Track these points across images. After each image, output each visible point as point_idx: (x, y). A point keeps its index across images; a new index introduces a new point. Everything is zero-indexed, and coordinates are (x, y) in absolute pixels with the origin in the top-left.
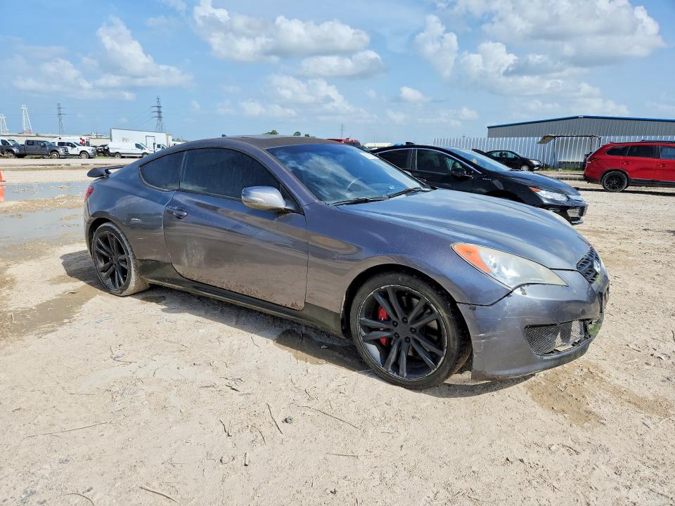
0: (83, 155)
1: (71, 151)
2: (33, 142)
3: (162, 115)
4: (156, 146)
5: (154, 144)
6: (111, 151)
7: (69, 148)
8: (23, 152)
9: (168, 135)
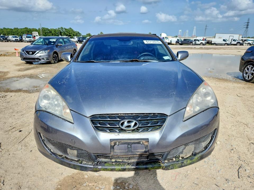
0: (201, 44)
1: (197, 42)
2: (186, 39)
3: (249, 26)
4: (233, 40)
5: (232, 39)
6: (213, 42)
7: (197, 41)
8: (182, 43)
9: (240, 35)
